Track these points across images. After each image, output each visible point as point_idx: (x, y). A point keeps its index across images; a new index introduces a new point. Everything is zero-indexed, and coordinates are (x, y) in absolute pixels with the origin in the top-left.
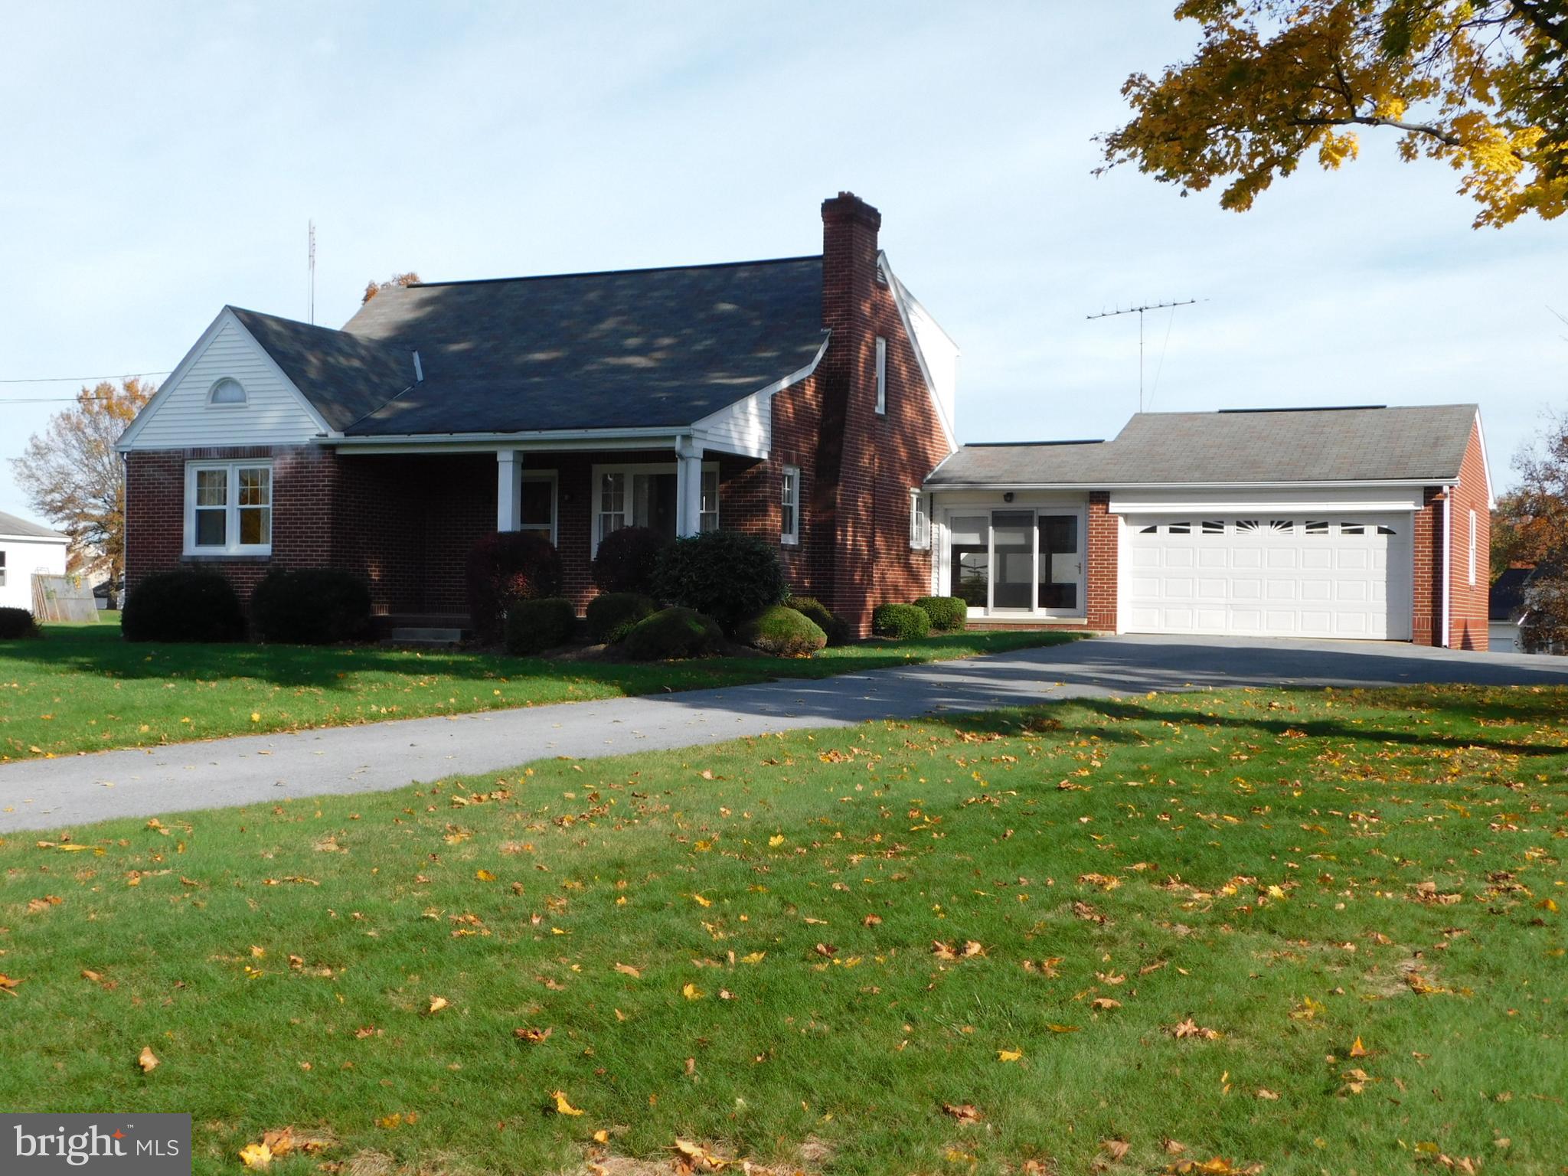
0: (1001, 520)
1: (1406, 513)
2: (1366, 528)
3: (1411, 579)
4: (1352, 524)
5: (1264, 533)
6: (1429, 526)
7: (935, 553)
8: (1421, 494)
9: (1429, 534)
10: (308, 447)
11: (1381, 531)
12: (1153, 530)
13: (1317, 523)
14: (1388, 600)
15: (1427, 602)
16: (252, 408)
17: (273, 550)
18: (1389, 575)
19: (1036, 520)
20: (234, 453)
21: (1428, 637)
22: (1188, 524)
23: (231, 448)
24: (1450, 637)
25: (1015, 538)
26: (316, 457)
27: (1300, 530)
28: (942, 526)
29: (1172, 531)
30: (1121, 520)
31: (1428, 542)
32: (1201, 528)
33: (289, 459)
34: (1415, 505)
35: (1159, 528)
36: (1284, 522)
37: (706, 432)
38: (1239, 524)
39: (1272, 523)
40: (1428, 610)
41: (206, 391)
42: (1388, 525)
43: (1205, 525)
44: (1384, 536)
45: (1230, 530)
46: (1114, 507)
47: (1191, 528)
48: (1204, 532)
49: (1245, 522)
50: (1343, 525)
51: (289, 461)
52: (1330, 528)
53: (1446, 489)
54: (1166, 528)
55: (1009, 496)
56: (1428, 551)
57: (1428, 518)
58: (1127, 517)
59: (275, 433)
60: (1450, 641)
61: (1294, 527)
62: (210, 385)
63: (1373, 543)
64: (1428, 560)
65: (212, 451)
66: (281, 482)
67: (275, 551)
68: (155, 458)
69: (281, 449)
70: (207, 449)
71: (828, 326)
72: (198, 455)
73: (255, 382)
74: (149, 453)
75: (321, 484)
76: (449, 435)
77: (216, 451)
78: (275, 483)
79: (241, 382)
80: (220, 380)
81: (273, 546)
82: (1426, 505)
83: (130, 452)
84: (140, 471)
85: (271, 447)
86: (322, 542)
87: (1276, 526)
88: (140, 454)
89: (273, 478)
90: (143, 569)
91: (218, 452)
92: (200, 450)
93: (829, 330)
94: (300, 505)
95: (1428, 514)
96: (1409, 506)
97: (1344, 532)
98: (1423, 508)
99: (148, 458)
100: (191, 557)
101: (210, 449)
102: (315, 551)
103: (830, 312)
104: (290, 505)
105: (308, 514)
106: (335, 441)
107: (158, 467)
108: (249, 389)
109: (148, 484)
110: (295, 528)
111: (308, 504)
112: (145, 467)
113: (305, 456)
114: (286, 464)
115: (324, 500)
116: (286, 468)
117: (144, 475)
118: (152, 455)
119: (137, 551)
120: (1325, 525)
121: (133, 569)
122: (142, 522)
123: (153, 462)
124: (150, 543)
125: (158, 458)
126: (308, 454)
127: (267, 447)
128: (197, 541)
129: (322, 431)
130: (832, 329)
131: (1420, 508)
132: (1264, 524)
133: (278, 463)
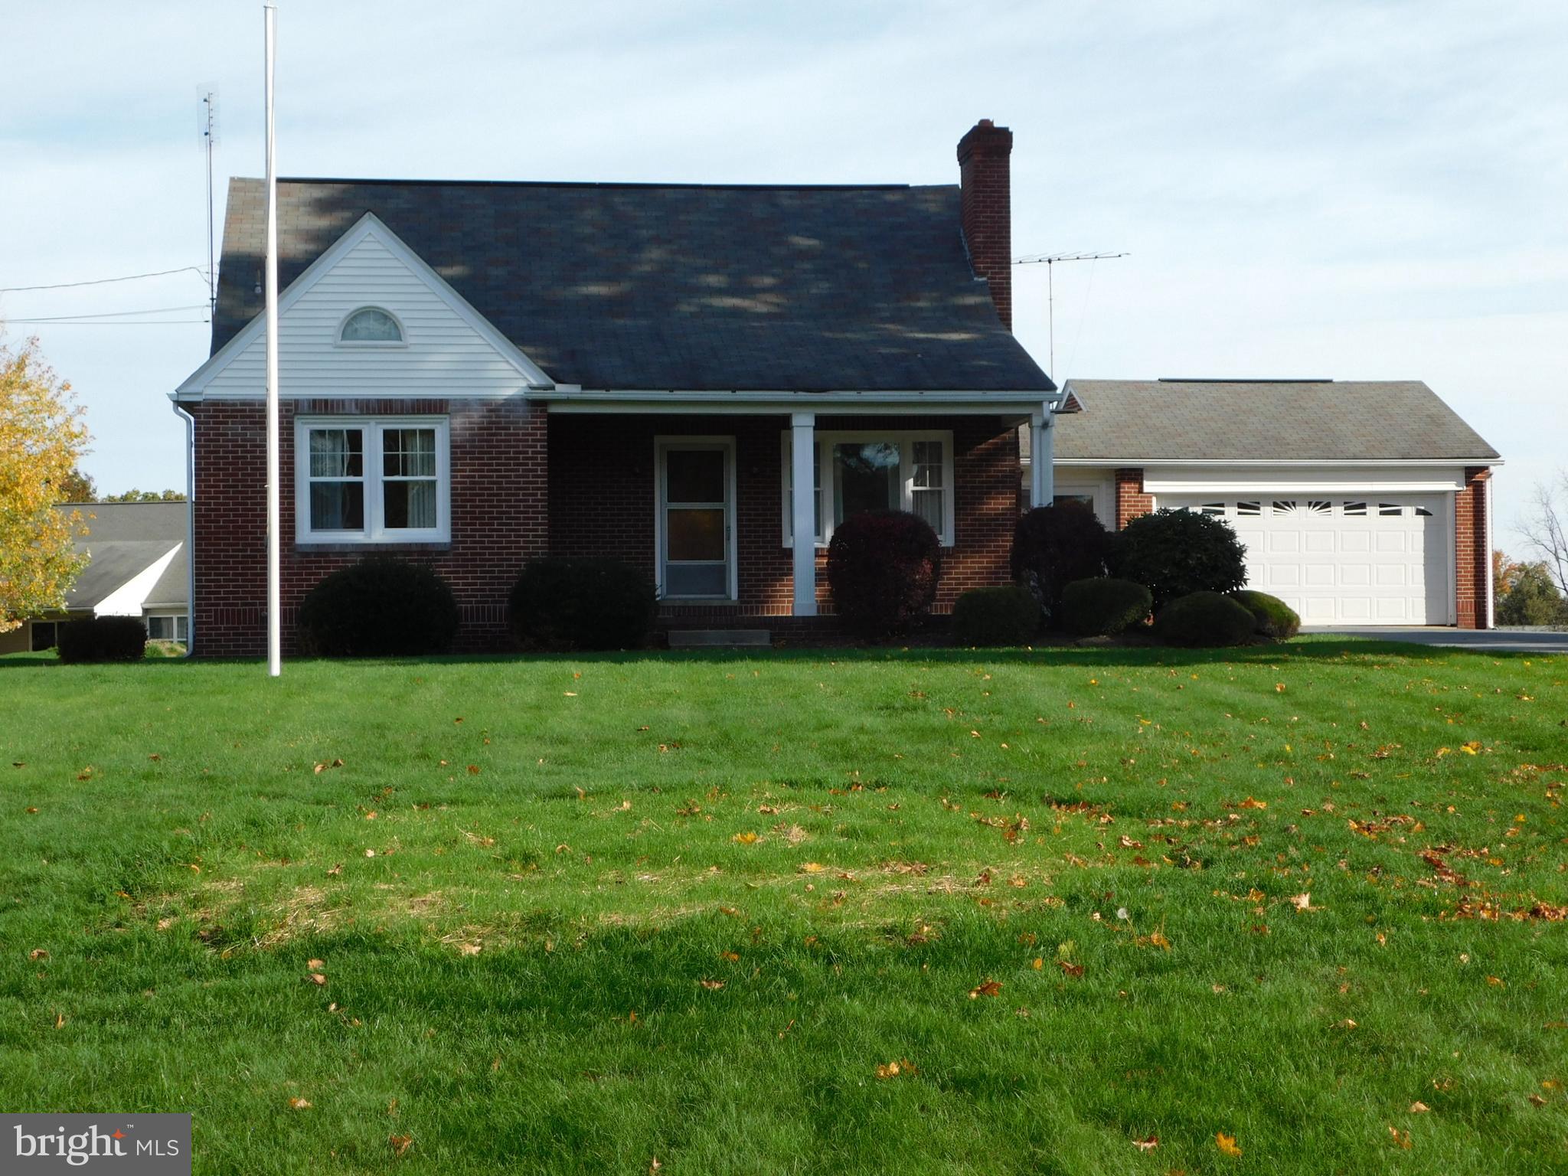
1: (1446, 494)
2: (1404, 509)
3: (1453, 562)
4: (1390, 505)
5: (1302, 513)
6: (1470, 507)
8: (1462, 475)
9: (1469, 515)
10: (509, 403)
11: (1419, 512)
13: (1355, 504)
14: (1426, 584)
15: (1469, 585)
16: (412, 349)
17: (453, 536)
20: (385, 407)
21: (1471, 621)
22: (1222, 505)
23: (378, 401)
26: (522, 414)
27: (1338, 510)
30: (1154, 500)
31: (1468, 523)
32: (1235, 509)
33: (476, 416)
34: (1457, 485)
36: (1322, 502)
38: (1276, 505)
39: (1310, 504)
40: (1469, 595)
41: (335, 323)
42: (1427, 506)
43: (1240, 506)
44: (1422, 518)
45: (1267, 511)
46: (1149, 486)
47: (1225, 509)
48: (1239, 513)
49: (1283, 502)
50: (1381, 506)
51: (476, 420)
52: (1368, 509)
53: (1488, 469)
56: (1468, 533)
57: (1469, 499)
58: (1162, 497)
59: (448, 383)
61: (1332, 508)
62: (342, 315)
63: (1411, 524)
64: (1469, 541)
65: (347, 404)
66: (465, 447)
67: (457, 536)
68: (245, 411)
69: (464, 405)
70: (338, 401)
71: (983, 274)
72: (320, 409)
73: (416, 315)
74: (234, 405)
75: (530, 450)
76: (730, 392)
77: (353, 404)
78: (452, 447)
79: (395, 313)
80: (358, 310)
81: (453, 530)
82: (1467, 486)
83: (200, 402)
84: (218, 429)
85: (447, 401)
86: (534, 525)
87: (1314, 507)
88: (218, 405)
89: (452, 441)
90: (228, 562)
91: (356, 405)
92: (326, 401)
93: (984, 279)
94: (498, 477)
95: (1468, 495)
96: (1450, 486)
97: (1382, 513)
98: (1465, 488)
99: (233, 411)
100: (312, 545)
101: (343, 401)
102: (523, 536)
103: (984, 258)
104: (480, 477)
105: (510, 489)
106: (564, 396)
107: (251, 423)
108: (406, 323)
109: (233, 446)
110: (489, 507)
111: (510, 477)
112: (227, 423)
113: (503, 413)
114: (470, 423)
115: (536, 471)
116: (472, 429)
117: (227, 435)
118: (239, 407)
119: (216, 539)
120: (1363, 506)
121: (210, 563)
122: (224, 498)
123: (242, 417)
124: (240, 527)
125: (251, 411)
126: (507, 411)
127: (441, 400)
128: (317, 524)
129: (534, 383)
130: (989, 279)
131: (1461, 489)
132: (1302, 505)
133: (459, 422)
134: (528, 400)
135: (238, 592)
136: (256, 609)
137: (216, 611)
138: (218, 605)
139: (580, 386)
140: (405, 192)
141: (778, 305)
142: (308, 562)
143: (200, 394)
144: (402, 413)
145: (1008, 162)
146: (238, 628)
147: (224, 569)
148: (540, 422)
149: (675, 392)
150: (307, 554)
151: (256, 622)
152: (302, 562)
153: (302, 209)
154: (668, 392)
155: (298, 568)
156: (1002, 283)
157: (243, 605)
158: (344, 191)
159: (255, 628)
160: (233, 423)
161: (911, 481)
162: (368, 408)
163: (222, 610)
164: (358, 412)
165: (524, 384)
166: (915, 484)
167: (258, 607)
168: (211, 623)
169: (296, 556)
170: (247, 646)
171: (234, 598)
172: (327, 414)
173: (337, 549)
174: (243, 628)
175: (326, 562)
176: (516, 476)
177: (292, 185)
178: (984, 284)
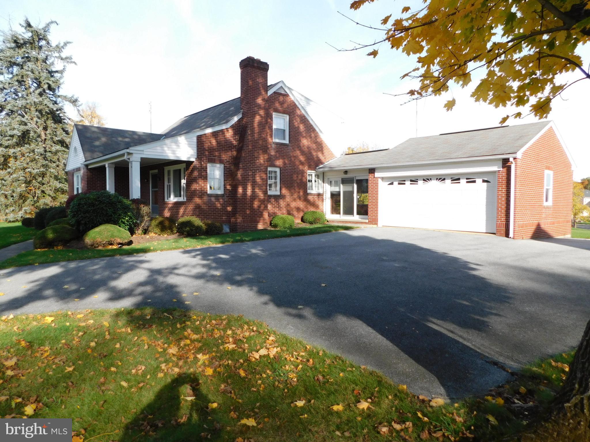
0: (345, 181)
1: (494, 172)
2: (477, 180)
3: (496, 204)
4: (471, 178)
5: (434, 183)
6: (504, 178)
7: (324, 194)
8: (501, 163)
9: (504, 182)
11: (484, 181)
12: (392, 184)
13: (456, 179)
14: (486, 214)
15: (503, 215)
18: (487, 202)
19: (355, 181)
21: (503, 232)
22: (405, 181)
23: (77, 168)
24: (514, 233)
25: (348, 188)
27: (449, 181)
28: (327, 184)
29: (399, 184)
30: (380, 180)
31: (504, 186)
32: (409, 182)
34: (498, 168)
35: (394, 183)
36: (441, 179)
37: (143, 151)
38: (424, 180)
39: (437, 179)
40: (503, 219)
42: (486, 178)
43: (411, 181)
44: (485, 184)
45: (420, 182)
46: (377, 175)
47: (406, 182)
48: (411, 184)
49: (427, 179)
50: (467, 179)
52: (461, 181)
53: (511, 159)
54: (397, 183)
55: (346, 172)
56: (504, 190)
57: (504, 174)
58: (383, 179)
59: (81, 163)
60: (514, 235)
61: (446, 181)
63: (480, 187)
64: (504, 195)
82: (503, 168)
87: (439, 180)
95: (504, 172)
96: (495, 168)
97: (467, 182)
98: (501, 169)
120: (459, 179)
131: (499, 170)
132: (434, 180)
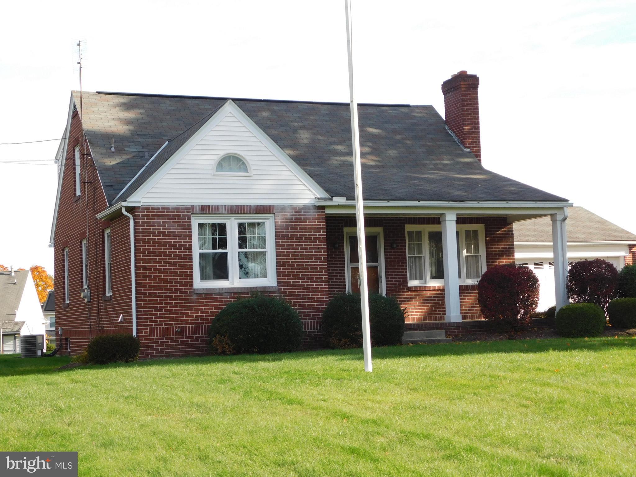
1: (619, 257)
10: (305, 207)
16: (253, 177)
17: (278, 282)
20: (241, 210)
23: (237, 207)
26: (313, 216)
33: (288, 215)
34: (626, 253)
41: (213, 162)
43: (535, 264)
48: (535, 268)
51: (288, 217)
57: (631, 259)
62: (217, 157)
65: (220, 208)
66: (283, 232)
67: (280, 282)
68: (164, 212)
69: (282, 208)
70: (215, 206)
71: (468, 147)
72: (206, 211)
73: (256, 158)
74: (159, 208)
75: (317, 234)
76: (417, 202)
77: (224, 209)
78: (276, 232)
79: (246, 157)
80: (226, 154)
81: (278, 279)
82: (630, 253)
83: (139, 207)
84: (149, 222)
85: (274, 206)
86: (320, 275)
88: (149, 208)
89: (276, 229)
90: (157, 300)
91: (225, 209)
92: (209, 206)
93: (469, 150)
94: (301, 249)
95: (630, 257)
96: (623, 254)
99: (157, 212)
100: (204, 289)
101: (218, 206)
102: (315, 282)
103: (468, 139)
104: (292, 249)
105: (307, 255)
106: (337, 204)
107: (168, 219)
108: (251, 163)
109: (158, 232)
110: (297, 265)
111: (307, 249)
112: (154, 219)
113: (302, 213)
114: (286, 219)
115: (321, 245)
116: (287, 222)
117: (154, 226)
118: (161, 210)
119: (149, 286)
121: (146, 300)
122: (154, 263)
123: (163, 215)
124: (163, 279)
125: (167, 212)
126: (305, 212)
127: (270, 206)
128: (203, 277)
129: (319, 196)
130: (471, 149)
131: (627, 255)
133: (279, 218)
134: (315, 206)
135: (162, 318)
136: (173, 327)
137: (150, 329)
138: (152, 325)
139: (345, 198)
140: (167, 101)
141: (378, 161)
142: (201, 299)
143: (139, 202)
144: (250, 214)
145: (477, 92)
146: (163, 339)
147: (155, 304)
148: (322, 218)
149: (390, 202)
150: (200, 294)
151: (173, 335)
152: (198, 299)
153: (117, 108)
154: (387, 202)
155: (196, 303)
156: (477, 152)
157: (165, 325)
158: (135, 100)
159: (173, 338)
160: (158, 219)
161: (465, 251)
162: (231, 211)
163: (154, 328)
164: (226, 213)
165: (313, 197)
166: (467, 252)
167: (174, 326)
168: (147, 336)
169: (195, 295)
170: (168, 349)
171: (160, 321)
172: (209, 214)
173: (217, 292)
174: (166, 339)
175: (211, 298)
176: (310, 248)
177: (107, 95)
178: (469, 152)
